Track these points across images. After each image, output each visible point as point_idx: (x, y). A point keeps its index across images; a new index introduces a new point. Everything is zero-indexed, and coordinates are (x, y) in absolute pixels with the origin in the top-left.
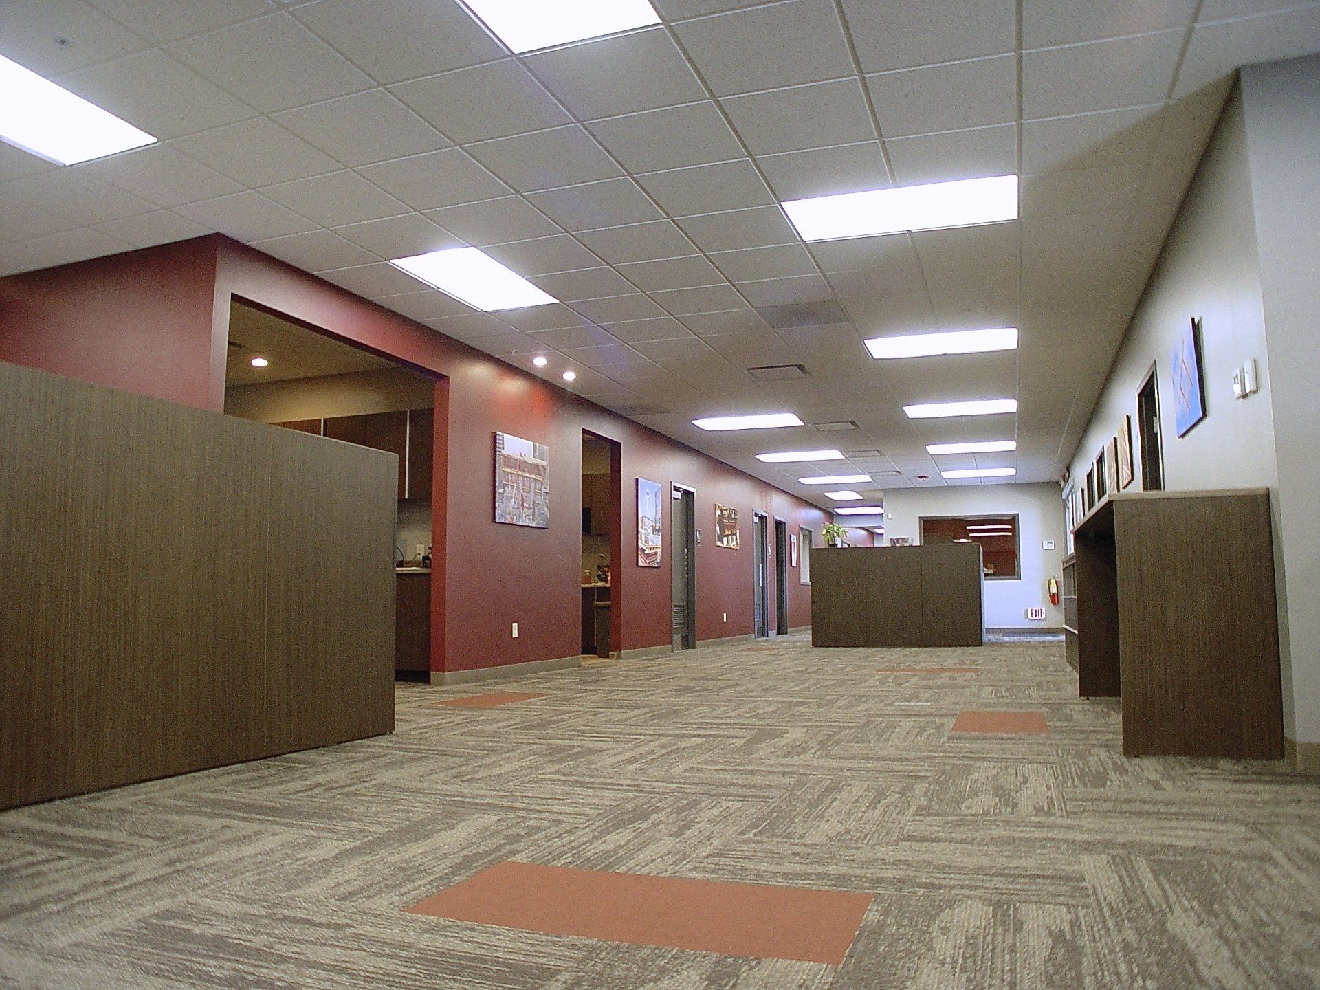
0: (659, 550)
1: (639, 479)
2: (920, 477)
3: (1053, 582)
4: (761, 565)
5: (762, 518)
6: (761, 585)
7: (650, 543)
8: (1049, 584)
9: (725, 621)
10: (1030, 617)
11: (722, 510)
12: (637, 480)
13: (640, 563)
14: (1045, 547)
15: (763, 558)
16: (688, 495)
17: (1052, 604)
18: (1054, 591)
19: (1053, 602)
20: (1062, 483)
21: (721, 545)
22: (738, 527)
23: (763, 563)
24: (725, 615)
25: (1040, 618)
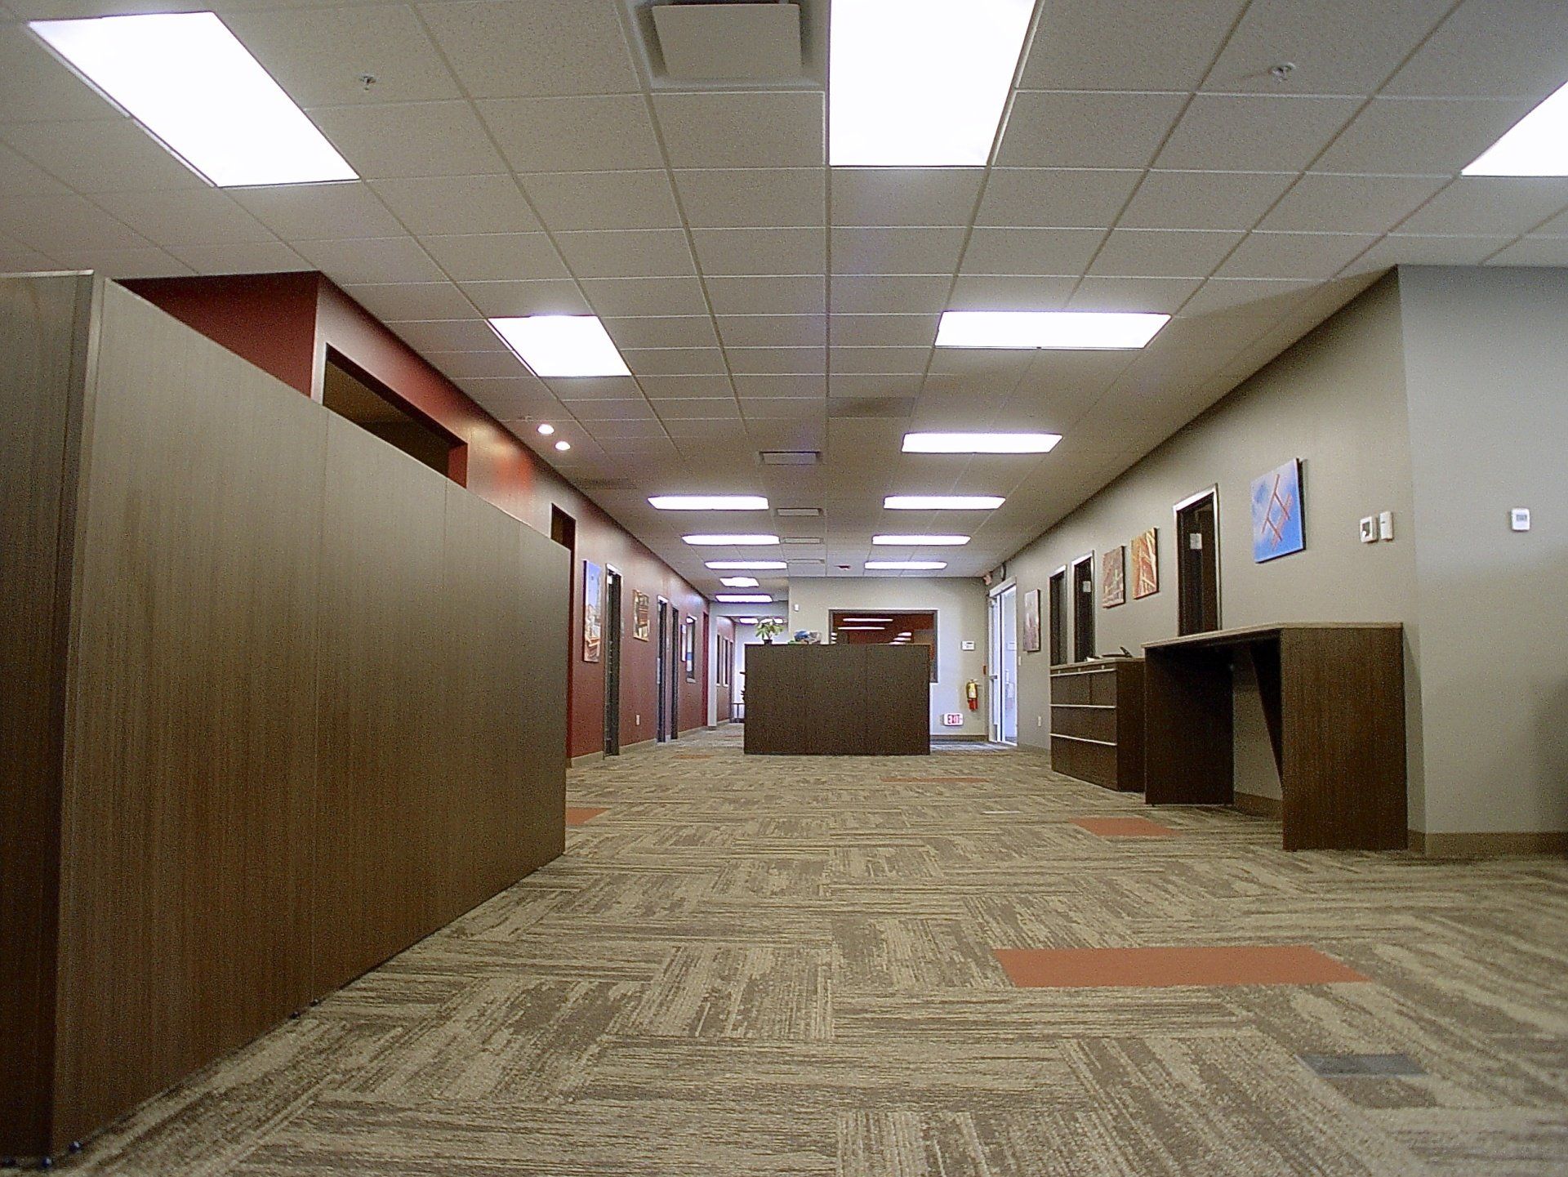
0: (598, 643)
1: (588, 562)
2: (842, 567)
3: (972, 686)
4: (659, 659)
5: (664, 605)
6: (659, 682)
7: (593, 636)
8: (968, 688)
9: (638, 723)
10: (946, 723)
11: (639, 597)
12: (585, 562)
13: (586, 659)
14: (965, 648)
15: (661, 652)
16: (617, 578)
17: (970, 711)
18: (973, 695)
19: (972, 708)
20: (988, 581)
21: (637, 637)
22: (649, 616)
23: (661, 657)
24: (638, 716)
25: (957, 724)
